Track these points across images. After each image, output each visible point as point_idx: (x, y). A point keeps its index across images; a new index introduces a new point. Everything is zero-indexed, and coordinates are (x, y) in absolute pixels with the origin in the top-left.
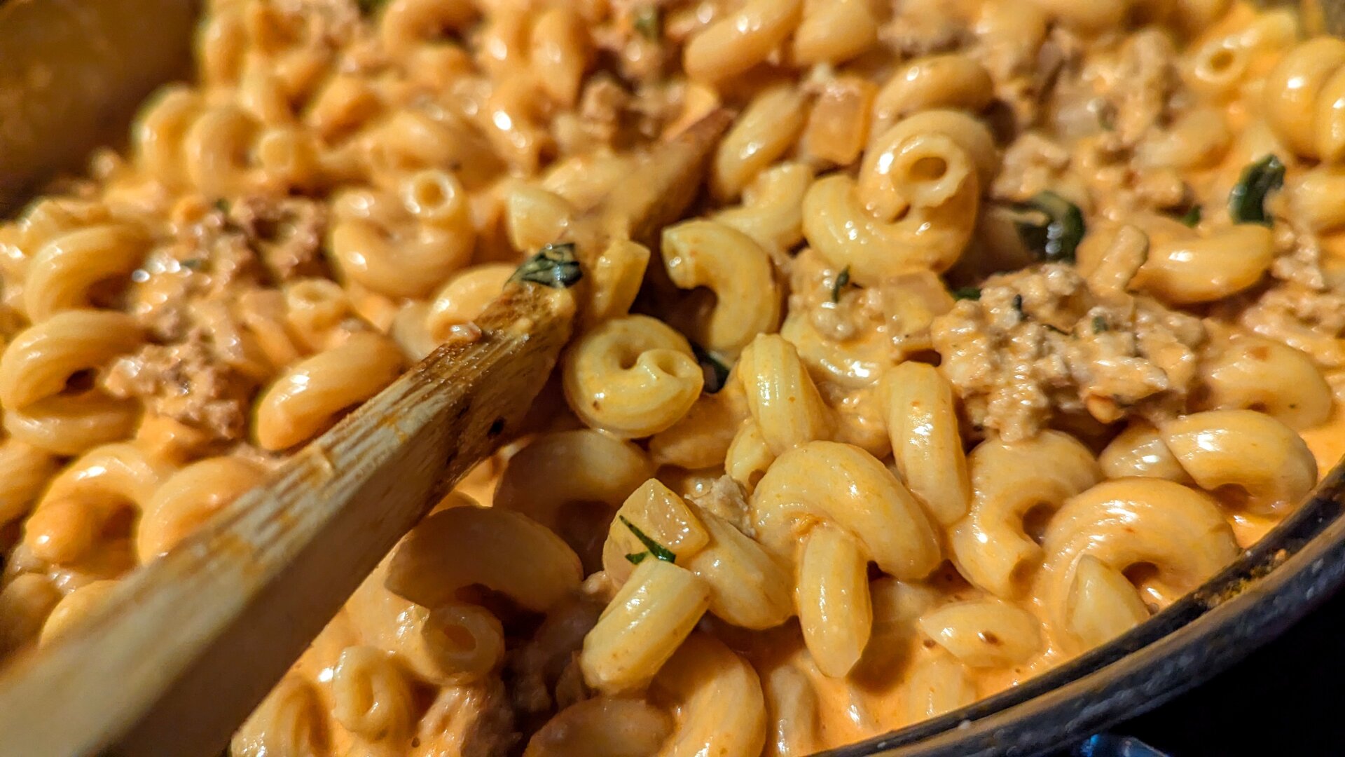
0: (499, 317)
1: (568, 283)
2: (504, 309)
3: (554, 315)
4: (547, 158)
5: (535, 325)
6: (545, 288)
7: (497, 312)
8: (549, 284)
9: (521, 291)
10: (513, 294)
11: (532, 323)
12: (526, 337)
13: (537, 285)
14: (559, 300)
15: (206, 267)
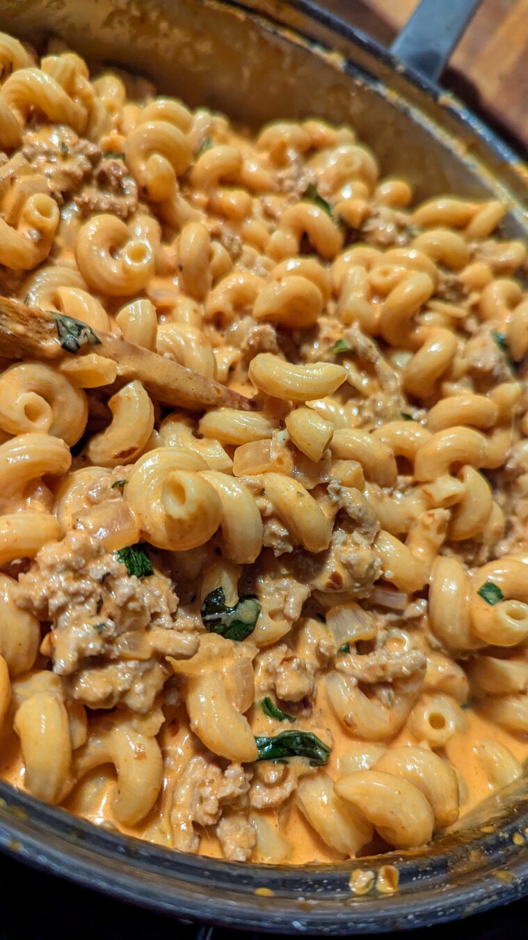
0: (18, 314)
1: (64, 346)
2: (25, 315)
3: (39, 345)
4: (218, 321)
5: (24, 336)
6: (57, 335)
7: (21, 312)
8: (60, 336)
9: (48, 321)
10: (43, 318)
11: (23, 333)
12: (9, 332)
13: (56, 329)
14: (51, 344)
15: (65, 157)
